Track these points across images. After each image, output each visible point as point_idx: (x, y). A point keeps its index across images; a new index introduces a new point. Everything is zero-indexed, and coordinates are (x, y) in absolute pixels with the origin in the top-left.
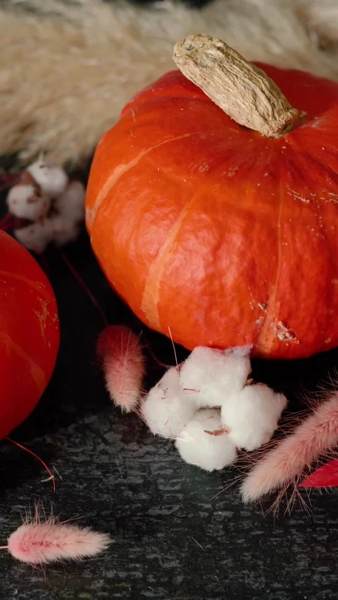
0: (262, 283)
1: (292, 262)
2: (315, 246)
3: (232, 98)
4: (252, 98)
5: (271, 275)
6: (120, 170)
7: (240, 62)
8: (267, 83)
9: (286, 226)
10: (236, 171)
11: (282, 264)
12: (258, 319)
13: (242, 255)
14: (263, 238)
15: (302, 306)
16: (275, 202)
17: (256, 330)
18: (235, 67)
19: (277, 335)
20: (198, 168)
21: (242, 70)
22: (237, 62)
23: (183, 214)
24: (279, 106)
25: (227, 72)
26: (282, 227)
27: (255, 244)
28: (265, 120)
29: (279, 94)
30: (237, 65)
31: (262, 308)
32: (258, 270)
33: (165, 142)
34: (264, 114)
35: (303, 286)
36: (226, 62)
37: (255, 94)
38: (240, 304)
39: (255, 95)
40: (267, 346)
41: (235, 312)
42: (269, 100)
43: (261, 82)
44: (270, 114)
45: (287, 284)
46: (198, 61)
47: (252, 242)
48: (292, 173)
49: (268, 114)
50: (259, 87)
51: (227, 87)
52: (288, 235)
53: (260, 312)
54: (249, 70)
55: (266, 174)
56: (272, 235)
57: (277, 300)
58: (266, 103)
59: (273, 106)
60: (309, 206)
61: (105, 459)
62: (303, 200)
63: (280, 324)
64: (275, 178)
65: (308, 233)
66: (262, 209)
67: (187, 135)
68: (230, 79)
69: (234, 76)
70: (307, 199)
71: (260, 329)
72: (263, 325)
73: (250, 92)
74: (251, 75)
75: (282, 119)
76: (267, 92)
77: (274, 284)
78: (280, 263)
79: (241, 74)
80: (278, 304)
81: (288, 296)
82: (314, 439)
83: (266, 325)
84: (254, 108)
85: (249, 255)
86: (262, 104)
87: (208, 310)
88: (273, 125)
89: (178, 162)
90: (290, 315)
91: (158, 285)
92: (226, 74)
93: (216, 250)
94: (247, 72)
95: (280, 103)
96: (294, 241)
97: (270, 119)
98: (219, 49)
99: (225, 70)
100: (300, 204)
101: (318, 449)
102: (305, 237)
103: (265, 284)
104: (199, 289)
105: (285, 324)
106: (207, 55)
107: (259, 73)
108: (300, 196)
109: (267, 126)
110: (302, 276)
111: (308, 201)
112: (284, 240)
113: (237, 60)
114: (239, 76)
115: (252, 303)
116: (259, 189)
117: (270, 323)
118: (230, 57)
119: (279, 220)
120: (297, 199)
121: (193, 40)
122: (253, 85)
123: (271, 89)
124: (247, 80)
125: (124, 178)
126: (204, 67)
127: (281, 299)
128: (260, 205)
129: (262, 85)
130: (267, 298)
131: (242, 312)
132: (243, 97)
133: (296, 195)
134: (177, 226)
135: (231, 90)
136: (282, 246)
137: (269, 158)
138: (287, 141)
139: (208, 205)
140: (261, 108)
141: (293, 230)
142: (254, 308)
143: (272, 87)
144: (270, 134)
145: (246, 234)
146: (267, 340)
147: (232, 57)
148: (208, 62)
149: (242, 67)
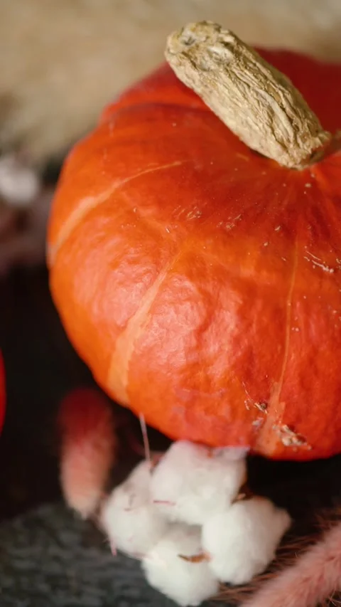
0: (262, 378)
1: (303, 354)
2: (336, 334)
3: (241, 115)
4: (267, 118)
5: (273, 370)
6: (87, 203)
7: (255, 65)
8: (289, 97)
9: (298, 305)
10: (238, 223)
11: (290, 356)
12: (256, 419)
13: (236, 341)
14: (265, 320)
15: (315, 408)
16: (284, 271)
17: (252, 432)
18: (248, 73)
19: (281, 438)
20: (186, 213)
21: (256, 77)
22: (251, 65)
23: (162, 277)
24: (304, 128)
25: (236, 79)
26: (293, 305)
27: (254, 328)
28: (284, 147)
29: (305, 112)
30: (250, 70)
31: (261, 409)
32: (257, 361)
33: (147, 171)
34: (283, 140)
35: (317, 385)
36: (235, 65)
37: (272, 112)
38: (231, 402)
39: (271, 114)
40: (269, 448)
41: (225, 411)
42: (291, 120)
43: (281, 95)
44: (292, 139)
45: (296, 381)
46: (198, 63)
47: (250, 325)
48: (314, 228)
49: (289, 141)
50: (278, 102)
51: (235, 100)
52: (300, 317)
53: (258, 412)
54: (266, 78)
55: (278, 229)
56: (278, 316)
57: (280, 400)
58: (285, 125)
59: (296, 129)
60: (332, 278)
62: (324, 269)
63: (285, 427)
64: (289, 233)
65: (327, 316)
66: (266, 278)
67: (177, 163)
68: (239, 89)
69: (245, 86)
70: (330, 268)
71: (258, 431)
72: (262, 427)
73: (266, 109)
74: (268, 85)
75: (307, 147)
76: (288, 109)
77: (278, 380)
78: (286, 355)
79: (254, 83)
80: (283, 405)
81: (296, 396)
82: (321, 578)
83: (266, 426)
84: (269, 130)
85: (246, 341)
86: (281, 126)
87: (190, 406)
88: (295, 155)
89: (160, 204)
90: (299, 419)
91: (126, 366)
92: (234, 82)
93: (201, 331)
94: (263, 80)
95: (306, 125)
96: (307, 325)
97: (291, 146)
98: (227, 45)
99: (233, 76)
100: (320, 273)
101: (325, 589)
102: (323, 322)
103: (266, 380)
104: (177, 379)
105: (292, 428)
106: (210, 54)
107: (280, 82)
108: (321, 264)
109: (286, 156)
110: (316, 372)
111: (332, 271)
112: (294, 324)
113: (251, 62)
114: (251, 85)
115: (247, 402)
116: (264, 251)
117: (272, 425)
118: (241, 58)
119: (290, 296)
120: (316, 266)
121: (194, 30)
122: (269, 99)
123: (296, 106)
124: (262, 92)
125: (90, 215)
126: (204, 70)
127: (286, 398)
128: (264, 273)
129: (283, 99)
130: (268, 396)
131: (234, 411)
132: (256, 116)
133: (315, 260)
134: (153, 292)
135: (240, 105)
136: (292, 333)
137: (285, 203)
138: (313, 176)
139: (195, 270)
140: (278, 131)
141: (307, 310)
142: (250, 408)
143: (297, 103)
144: (291, 165)
145: (243, 314)
146: (268, 442)
147: (245, 57)
148: (211, 64)
149: (257, 73)
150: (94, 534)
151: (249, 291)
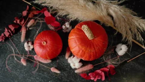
10: (83, 45)
20: (80, 42)
24: (92, 37)
33: (78, 37)
44: (90, 38)
50: (90, 35)
52: (86, 54)
56: (85, 53)
61: (63, 61)
64: (87, 47)
66: (84, 50)
67: (80, 37)
75: (92, 39)
77: (83, 57)
78: (85, 56)
85: (82, 54)
89: (78, 41)
93: (78, 52)
101: (84, 70)
102: (88, 55)
116: (85, 48)
125: (72, 38)
133: (89, 50)
139: (79, 47)
143: (92, 35)
145: (82, 52)
148: (85, 30)
149: (89, 32)
150: (67, 60)
151: (83, 51)
